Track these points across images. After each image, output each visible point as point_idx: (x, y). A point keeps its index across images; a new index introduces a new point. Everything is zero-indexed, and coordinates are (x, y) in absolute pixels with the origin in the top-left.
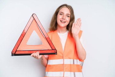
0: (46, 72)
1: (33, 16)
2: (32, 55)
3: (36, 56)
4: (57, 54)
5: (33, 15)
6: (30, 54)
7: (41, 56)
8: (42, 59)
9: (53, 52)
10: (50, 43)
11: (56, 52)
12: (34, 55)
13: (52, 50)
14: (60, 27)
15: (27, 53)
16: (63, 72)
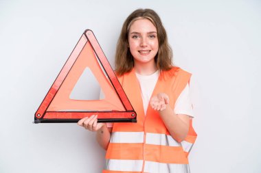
1: (87, 34)
5: (86, 31)
6: (76, 121)
7: (100, 125)
8: (102, 132)
10: (122, 96)
11: (135, 118)
13: (127, 111)
15: (70, 117)
16: (141, 161)
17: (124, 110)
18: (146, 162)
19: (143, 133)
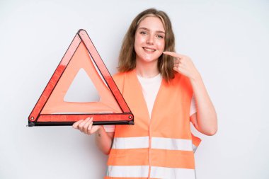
1: (80, 34)
2: (75, 125)
4: (133, 124)
5: (79, 31)
6: (71, 124)
8: (99, 135)
9: (125, 118)
10: (119, 98)
11: (133, 120)
12: (81, 126)
13: (124, 113)
14: (144, 62)
15: (65, 119)
16: (147, 167)
17: (121, 112)
18: (152, 167)
19: (148, 137)
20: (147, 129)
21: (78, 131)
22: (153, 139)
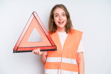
0: (45, 69)
1: (34, 13)
2: (33, 51)
3: (38, 52)
5: (33, 13)
7: (42, 52)
8: (42, 56)
9: (53, 48)
10: (50, 40)
11: (56, 49)
12: (36, 52)
13: (52, 46)
15: (29, 49)
16: (60, 70)
17: (51, 45)
19: (61, 57)
20: (61, 54)
21: (34, 54)
22: (63, 58)
